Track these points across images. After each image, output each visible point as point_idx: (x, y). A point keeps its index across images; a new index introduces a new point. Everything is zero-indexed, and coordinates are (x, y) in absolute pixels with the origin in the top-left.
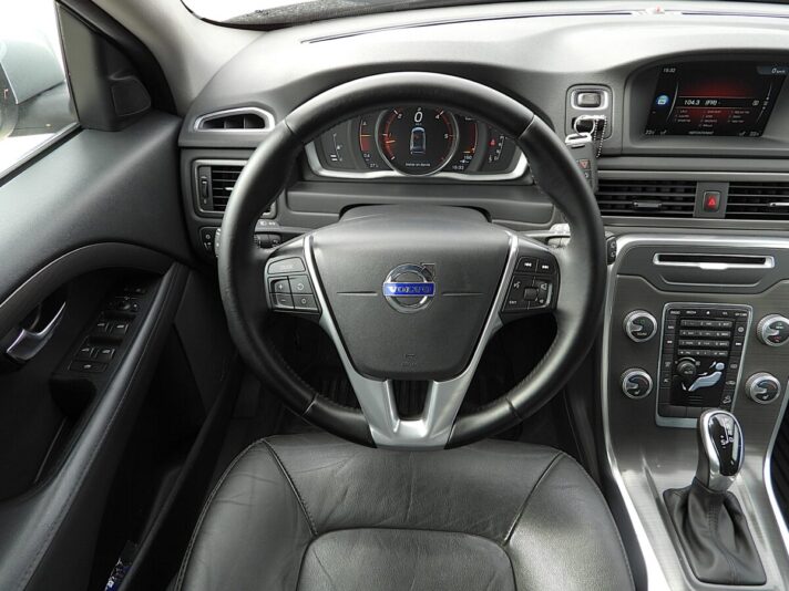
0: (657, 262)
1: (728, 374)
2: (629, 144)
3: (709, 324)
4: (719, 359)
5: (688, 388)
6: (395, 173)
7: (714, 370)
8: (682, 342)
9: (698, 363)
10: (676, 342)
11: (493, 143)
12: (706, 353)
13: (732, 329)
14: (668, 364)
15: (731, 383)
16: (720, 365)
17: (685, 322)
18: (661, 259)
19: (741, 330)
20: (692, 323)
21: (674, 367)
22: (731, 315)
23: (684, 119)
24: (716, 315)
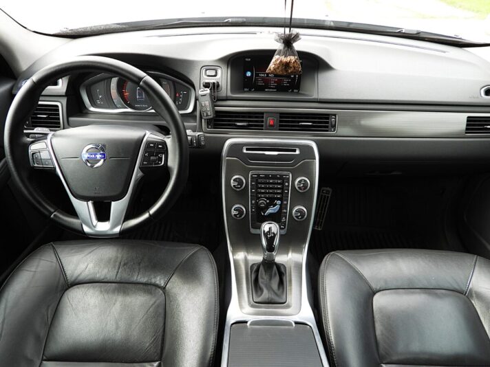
0: (245, 151)
1: (282, 207)
2: (229, 94)
3: (271, 181)
4: (278, 199)
5: (264, 213)
6: (129, 110)
7: (276, 205)
8: (259, 190)
9: (268, 201)
10: (256, 190)
11: (177, 95)
12: (271, 195)
13: (282, 184)
14: (253, 202)
15: (285, 211)
16: (279, 202)
17: (260, 181)
18: (247, 149)
19: (287, 184)
20: (263, 181)
21: (257, 203)
22: (281, 177)
23: (261, 83)
24: (274, 177)
